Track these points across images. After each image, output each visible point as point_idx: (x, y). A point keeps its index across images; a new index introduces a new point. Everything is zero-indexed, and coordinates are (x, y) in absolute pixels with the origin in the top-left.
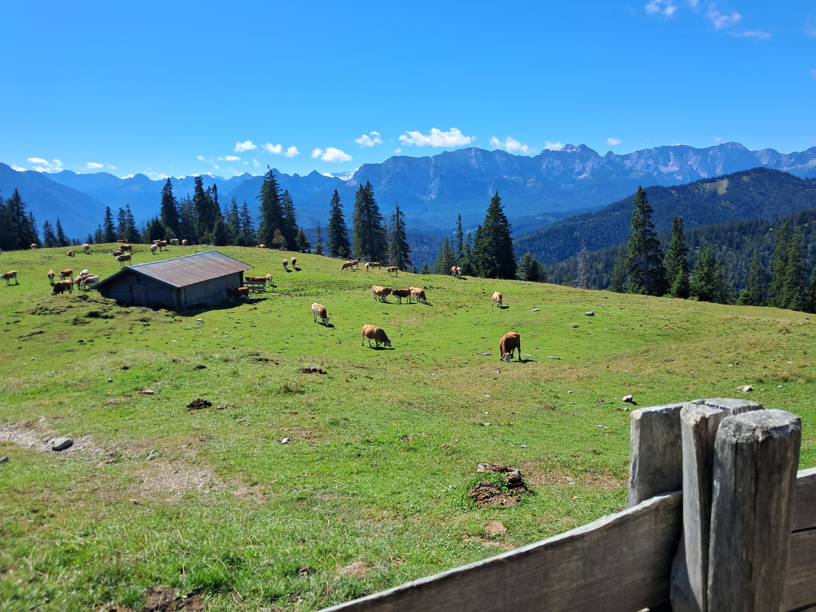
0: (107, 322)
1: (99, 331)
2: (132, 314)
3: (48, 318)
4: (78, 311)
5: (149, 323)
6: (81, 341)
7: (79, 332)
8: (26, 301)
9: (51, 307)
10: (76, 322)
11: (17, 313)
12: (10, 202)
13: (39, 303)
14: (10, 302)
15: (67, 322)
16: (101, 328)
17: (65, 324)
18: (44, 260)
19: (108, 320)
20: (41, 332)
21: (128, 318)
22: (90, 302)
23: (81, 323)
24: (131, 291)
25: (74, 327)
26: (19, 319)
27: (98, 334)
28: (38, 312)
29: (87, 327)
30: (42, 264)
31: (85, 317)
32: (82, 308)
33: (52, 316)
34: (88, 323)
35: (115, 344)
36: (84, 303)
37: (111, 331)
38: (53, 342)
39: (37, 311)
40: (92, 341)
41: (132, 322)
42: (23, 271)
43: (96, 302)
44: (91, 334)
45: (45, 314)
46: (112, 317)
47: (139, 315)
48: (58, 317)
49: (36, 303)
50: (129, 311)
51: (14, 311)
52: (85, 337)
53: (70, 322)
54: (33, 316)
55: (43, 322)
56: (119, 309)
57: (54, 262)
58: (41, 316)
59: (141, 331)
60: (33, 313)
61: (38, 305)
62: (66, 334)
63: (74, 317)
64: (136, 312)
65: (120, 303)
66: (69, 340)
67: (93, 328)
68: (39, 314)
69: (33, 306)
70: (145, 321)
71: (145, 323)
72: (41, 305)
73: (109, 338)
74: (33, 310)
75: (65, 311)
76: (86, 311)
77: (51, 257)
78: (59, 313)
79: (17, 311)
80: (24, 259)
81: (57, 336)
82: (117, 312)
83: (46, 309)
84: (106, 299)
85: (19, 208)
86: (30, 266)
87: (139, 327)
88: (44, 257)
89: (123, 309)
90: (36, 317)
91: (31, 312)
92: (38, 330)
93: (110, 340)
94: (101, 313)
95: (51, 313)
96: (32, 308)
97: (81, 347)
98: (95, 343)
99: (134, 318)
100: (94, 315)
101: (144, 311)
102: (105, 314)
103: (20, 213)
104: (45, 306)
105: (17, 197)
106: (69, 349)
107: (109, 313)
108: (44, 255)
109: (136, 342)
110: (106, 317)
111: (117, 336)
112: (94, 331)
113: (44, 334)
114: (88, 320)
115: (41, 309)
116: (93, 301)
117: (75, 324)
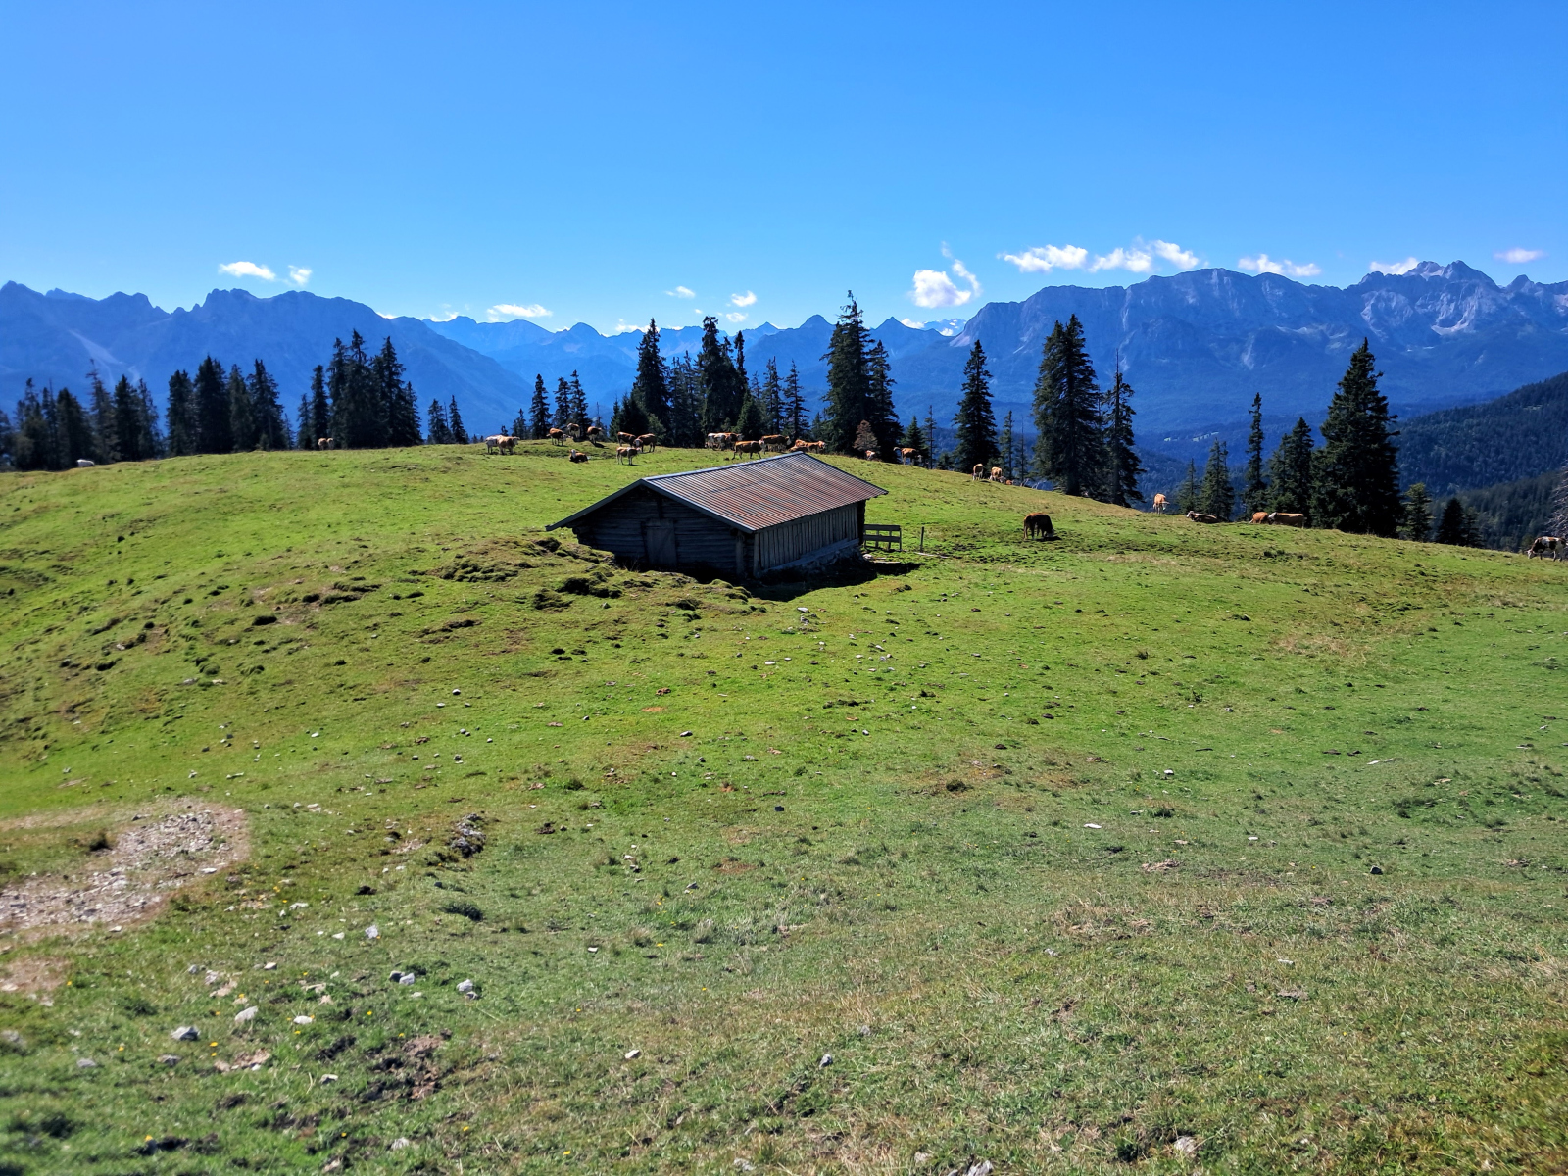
0: (607, 606)
1: (594, 626)
2: (656, 588)
3: (482, 590)
4: (543, 576)
5: (697, 611)
6: (559, 651)
7: (549, 627)
8: (431, 547)
9: (486, 565)
10: (541, 602)
11: (414, 573)
12: (379, 361)
13: (461, 552)
14: (400, 547)
15: (521, 600)
16: (597, 619)
17: (519, 606)
18: (449, 464)
19: (609, 601)
20: (469, 624)
21: (649, 599)
22: (563, 555)
23: (552, 605)
24: (644, 534)
25: (538, 614)
26: (420, 587)
27: (592, 633)
28: (458, 574)
29: (564, 616)
30: (445, 472)
31: (559, 591)
32: (548, 571)
33: (489, 586)
34: (567, 605)
35: (635, 661)
36: (551, 558)
37: (620, 627)
38: (497, 650)
39: (456, 570)
40: (583, 652)
41: (662, 609)
42: (411, 484)
43: (576, 557)
44: (577, 633)
45: (474, 580)
46: (616, 595)
47: (671, 592)
48: (502, 589)
49: (452, 554)
50: (649, 581)
51: (409, 570)
52: (568, 640)
53: (529, 603)
54: (448, 584)
55: (472, 598)
56: (627, 575)
57: (466, 468)
58: (465, 584)
59: (686, 632)
60: (449, 577)
61: (459, 557)
62: (523, 630)
63: (535, 590)
64: (666, 586)
65: (622, 561)
66: (531, 646)
67: (580, 618)
68: (460, 580)
69: (448, 560)
70: (687, 607)
71: (690, 612)
72: (464, 559)
73: (618, 646)
74: (448, 568)
75: (515, 574)
76: (559, 578)
77: (460, 458)
78: (502, 579)
79: (416, 568)
80: (410, 460)
81: (504, 634)
82: (626, 583)
83: (476, 569)
84: (594, 551)
85: (392, 374)
86: (423, 475)
87: (678, 623)
88: (449, 459)
89: (638, 577)
90: (456, 586)
91: (444, 573)
92: (463, 618)
93: (620, 650)
94: (593, 583)
95: (487, 579)
96: (447, 564)
97: (558, 666)
98: (589, 656)
99: (665, 599)
100: (577, 587)
101: (681, 584)
102: (601, 586)
103: (393, 384)
104: (474, 560)
105: (389, 352)
106: (534, 671)
107: (610, 584)
108: (450, 455)
109: (679, 659)
110: (603, 594)
111: (635, 642)
112: (583, 626)
113: (476, 628)
114: (566, 598)
115: (464, 566)
116: (570, 553)
117: (539, 607)
